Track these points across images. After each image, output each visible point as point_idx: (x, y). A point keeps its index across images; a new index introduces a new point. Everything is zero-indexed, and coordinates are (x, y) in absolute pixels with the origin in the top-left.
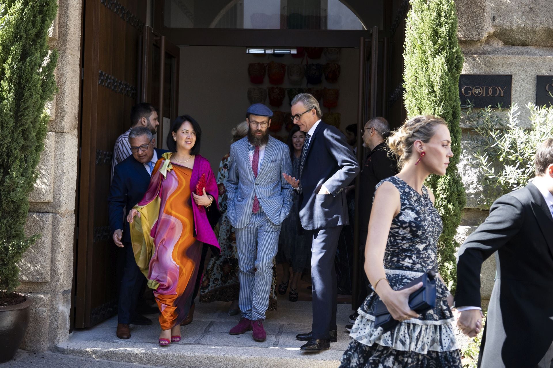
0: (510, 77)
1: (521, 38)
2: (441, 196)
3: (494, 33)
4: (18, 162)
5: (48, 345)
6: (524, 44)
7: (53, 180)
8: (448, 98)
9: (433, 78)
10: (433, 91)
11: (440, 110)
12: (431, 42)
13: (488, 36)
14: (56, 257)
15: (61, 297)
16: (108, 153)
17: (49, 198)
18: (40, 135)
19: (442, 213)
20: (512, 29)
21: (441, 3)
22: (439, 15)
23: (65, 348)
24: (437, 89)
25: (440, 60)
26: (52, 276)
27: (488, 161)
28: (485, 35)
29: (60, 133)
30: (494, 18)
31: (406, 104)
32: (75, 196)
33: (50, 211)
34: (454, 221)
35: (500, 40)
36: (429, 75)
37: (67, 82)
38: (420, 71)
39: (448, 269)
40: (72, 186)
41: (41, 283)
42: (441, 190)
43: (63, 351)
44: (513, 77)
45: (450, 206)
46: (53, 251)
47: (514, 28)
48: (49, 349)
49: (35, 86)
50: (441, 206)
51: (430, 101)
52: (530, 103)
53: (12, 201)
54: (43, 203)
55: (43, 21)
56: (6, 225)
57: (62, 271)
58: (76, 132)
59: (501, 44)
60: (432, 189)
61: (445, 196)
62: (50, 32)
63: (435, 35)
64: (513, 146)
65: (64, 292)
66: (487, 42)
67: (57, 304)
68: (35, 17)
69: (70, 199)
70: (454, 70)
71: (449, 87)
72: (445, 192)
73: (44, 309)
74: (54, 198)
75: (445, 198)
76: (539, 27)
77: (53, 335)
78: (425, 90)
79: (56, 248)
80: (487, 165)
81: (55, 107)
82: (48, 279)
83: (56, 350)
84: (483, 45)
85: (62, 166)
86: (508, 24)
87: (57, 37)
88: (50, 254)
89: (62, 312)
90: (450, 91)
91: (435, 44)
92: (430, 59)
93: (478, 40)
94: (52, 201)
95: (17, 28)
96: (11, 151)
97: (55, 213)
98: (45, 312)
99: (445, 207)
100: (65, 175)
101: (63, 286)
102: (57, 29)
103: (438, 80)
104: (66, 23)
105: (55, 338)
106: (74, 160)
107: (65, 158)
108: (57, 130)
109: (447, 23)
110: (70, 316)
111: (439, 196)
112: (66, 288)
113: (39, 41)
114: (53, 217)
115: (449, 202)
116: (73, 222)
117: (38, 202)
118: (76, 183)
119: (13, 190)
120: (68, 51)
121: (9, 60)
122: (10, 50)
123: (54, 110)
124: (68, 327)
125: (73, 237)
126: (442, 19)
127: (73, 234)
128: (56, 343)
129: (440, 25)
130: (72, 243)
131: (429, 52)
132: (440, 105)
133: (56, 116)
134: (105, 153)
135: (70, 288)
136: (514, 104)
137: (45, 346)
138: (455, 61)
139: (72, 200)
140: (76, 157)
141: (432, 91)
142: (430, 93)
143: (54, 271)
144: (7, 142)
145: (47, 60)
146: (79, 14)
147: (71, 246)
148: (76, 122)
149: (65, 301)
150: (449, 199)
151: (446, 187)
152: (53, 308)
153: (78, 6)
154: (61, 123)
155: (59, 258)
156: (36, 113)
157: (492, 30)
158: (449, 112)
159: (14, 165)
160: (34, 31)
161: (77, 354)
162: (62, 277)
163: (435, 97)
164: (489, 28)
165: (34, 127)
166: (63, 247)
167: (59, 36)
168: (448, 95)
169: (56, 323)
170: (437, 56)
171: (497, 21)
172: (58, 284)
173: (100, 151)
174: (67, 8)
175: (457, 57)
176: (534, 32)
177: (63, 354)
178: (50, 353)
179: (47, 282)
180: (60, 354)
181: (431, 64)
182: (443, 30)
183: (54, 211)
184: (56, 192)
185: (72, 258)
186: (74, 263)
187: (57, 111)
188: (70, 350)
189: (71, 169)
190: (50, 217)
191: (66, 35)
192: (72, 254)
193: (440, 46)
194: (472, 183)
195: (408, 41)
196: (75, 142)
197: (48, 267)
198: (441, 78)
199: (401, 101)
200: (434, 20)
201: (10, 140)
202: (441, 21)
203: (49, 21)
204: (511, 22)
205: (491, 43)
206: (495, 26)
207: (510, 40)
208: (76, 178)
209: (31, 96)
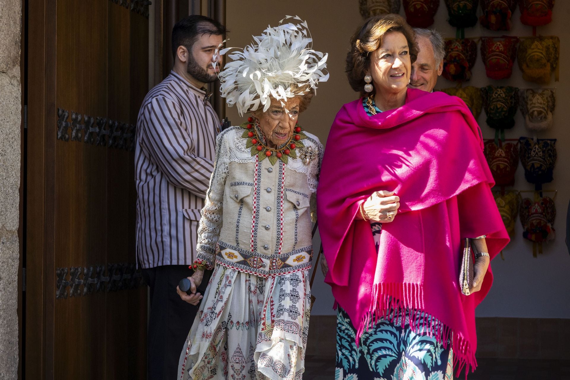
16: (79, 118)
32: (18, 200)
40: (12, 180)
69: (9, 206)
106: (15, 128)
116: (16, 254)
118: (19, 175)
125: (16, 284)
127: (16, 278)
130: (15, 295)
134: (74, 116)
139: (13, 210)
140: (19, 122)
148: (16, 52)
173: (63, 111)
186: (19, 337)
189: (10, 146)
192: (16, 319)
196: (17, 91)
208: (19, 165)
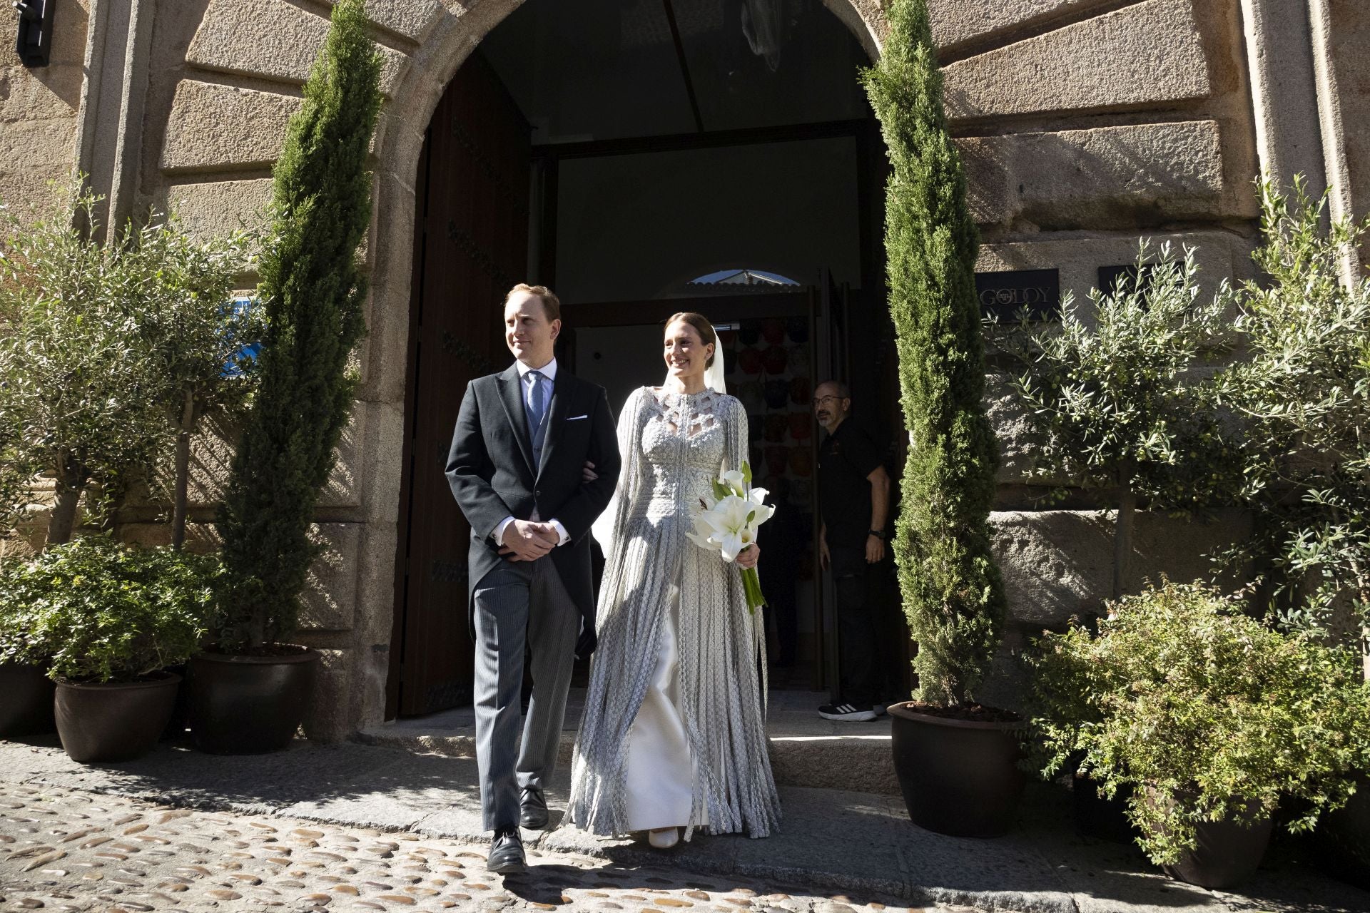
0: (1055, 272)
1: (1067, 216)
2: (960, 445)
3: (1025, 211)
4: (299, 432)
5: (347, 732)
6: (1072, 227)
7: (361, 473)
8: (958, 293)
9: (933, 263)
10: (936, 284)
11: (947, 311)
12: (926, 210)
13: (1014, 219)
14: (364, 590)
15: (368, 653)
17: (355, 499)
18: (342, 402)
19: (962, 472)
20: (1051, 203)
21: (939, 151)
22: (936, 170)
23: (373, 735)
24: (940, 277)
25: (942, 234)
26: (356, 621)
27: (1033, 385)
28: (1010, 214)
29: (373, 402)
30: (1021, 189)
31: (893, 313)
33: (356, 519)
34: (985, 487)
35: (1034, 223)
36: (927, 264)
37: (385, 329)
38: (911, 258)
39: (980, 566)
41: (340, 632)
42: (958, 436)
43: (369, 741)
44: (1061, 273)
45: (975, 461)
46: (359, 581)
47: (1054, 200)
48: (349, 738)
49: (328, 319)
50: (961, 461)
51: (931, 300)
52: (1092, 290)
53: (289, 493)
54: (346, 508)
55: (347, 229)
56: (277, 530)
57: (372, 613)
58: (401, 405)
59: (1036, 229)
60: (944, 436)
61: (965, 445)
62: (360, 253)
63: (932, 198)
64: (1073, 354)
65: (376, 648)
66: (1014, 228)
67: (363, 664)
68: (333, 223)
69: (388, 503)
70: (966, 252)
71: (960, 277)
72: (965, 439)
73: (342, 672)
74: (362, 499)
75: (967, 449)
76: (1094, 196)
77: (356, 714)
78: (922, 286)
79: (363, 576)
80: (1030, 392)
81: (367, 364)
82: (350, 624)
83: (360, 738)
84: (1008, 231)
85: (376, 451)
86: (1043, 194)
87: (373, 265)
88: (353, 586)
89: (371, 677)
90: (961, 282)
91: (932, 213)
92: (925, 237)
93: (1000, 222)
94: (359, 504)
95: (306, 238)
96: (290, 416)
97: (363, 522)
98: (343, 678)
99: (968, 463)
100: (379, 465)
101: (373, 636)
102: (374, 254)
103: (942, 264)
104: (386, 245)
105: (358, 719)
107: (381, 438)
108: (370, 399)
109: (950, 180)
110: (387, 688)
111: (955, 447)
112: (378, 642)
113: (339, 258)
114: (361, 529)
115: (973, 456)
116: (395, 542)
117: (339, 507)
119: (291, 475)
120: (389, 285)
121: (291, 281)
122: (292, 266)
123: (366, 369)
124: (383, 704)
125: (393, 562)
126: (943, 175)
128: (359, 727)
129: (940, 183)
130: (392, 571)
131: (925, 225)
132: (946, 304)
133: (369, 378)
135: (387, 642)
136: (1067, 293)
137: (342, 733)
138: (967, 239)
139: (393, 507)
141: (933, 285)
142: (929, 287)
143: (359, 612)
144: (284, 402)
145: (353, 291)
146: (410, 240)
147: (390, 576)
148: (400, 391)
149: (378, 662)
150: (972, 450)
151: (966, 431)
152: (357, 673)
153: (407, 227)
154: (375, 387)
155: (367, 592)
156: (331, 365)
157: (1019, 207)
158: (962, 315)
159: (294, 437)
160: (331, 244)
161: (392, 745)
162: (371, 623)
163: (939, 291)
164: (1014, 204)
165: (330, 386)
166: (374, 576)
167: (377, 264)
168: (959, 287)
169: (360, 696)
170: (937, 228)
171: (1026, 192)
172: (366, 633)
174: (388, 226)
175: (969, 234)
176: (1087, 204)
177: (370, 744)
178: (349, 743)
179: (349, 630)
180: (363, 746)
181: (928, 243)
182: (946, 191)
183: (361, 520)
184: (365, 489)
185: (392, 596)
186: (394, 604)
187: (370, 371)
188: (380, 739)
190: (355, 529)
191: (385, 261)
192: (392, 589)
193: (942, 213)
194: (1010, 441)
195: (890, 220)
196: (400, 420)
197: (350, 604)
198: (946, 261)
199: (885, 308)
200: (929, 177)
201: (289, 399)
202: (941, 177)
203: (355, 232)
204: (1050, 192)
205: (1020, 228)
206: (1024, 200)
207: (1050, 222)
209: (323, 334)
